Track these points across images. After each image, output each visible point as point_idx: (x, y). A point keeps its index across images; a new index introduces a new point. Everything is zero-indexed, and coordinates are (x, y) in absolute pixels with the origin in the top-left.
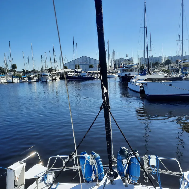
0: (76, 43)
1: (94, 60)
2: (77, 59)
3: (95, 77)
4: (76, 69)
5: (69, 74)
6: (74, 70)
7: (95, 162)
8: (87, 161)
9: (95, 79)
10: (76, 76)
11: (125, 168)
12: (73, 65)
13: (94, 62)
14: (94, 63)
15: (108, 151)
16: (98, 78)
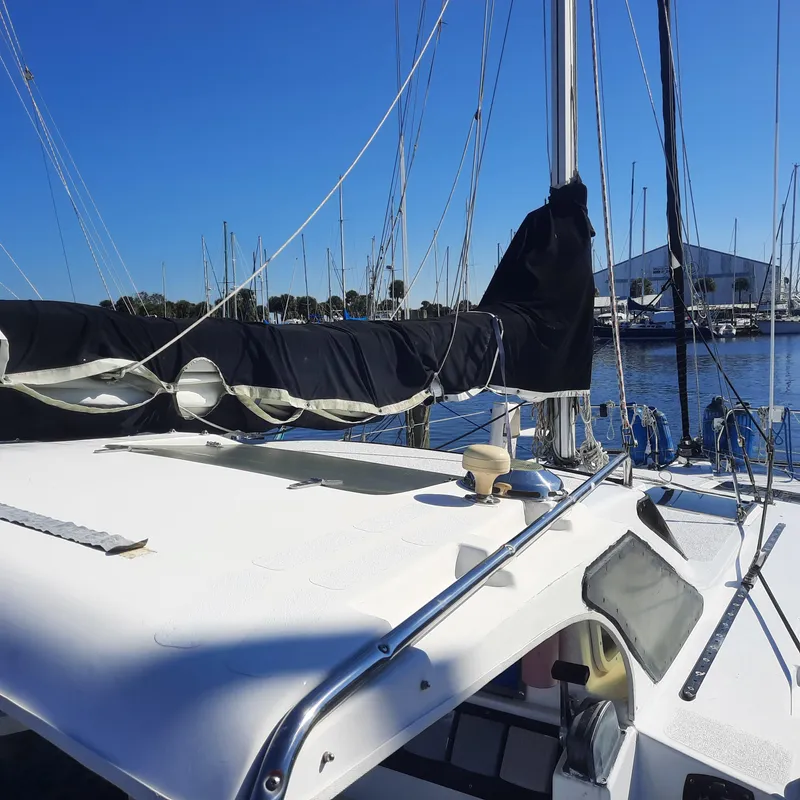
0: (645, 189)
1: (723, 259)
2: (644, 254)
3: (717, 329)
4: (634, 294)
5: (604, 315)
6: (625, 302)
7: (653, 420)
8: (637, 417)
9: (718, 337)
10: (634, 326)
11: (718, 434)
12: (624, 281)
13: (722, 268)
14: (720, 272)
15: (681, 392)
16: (734, 332)
